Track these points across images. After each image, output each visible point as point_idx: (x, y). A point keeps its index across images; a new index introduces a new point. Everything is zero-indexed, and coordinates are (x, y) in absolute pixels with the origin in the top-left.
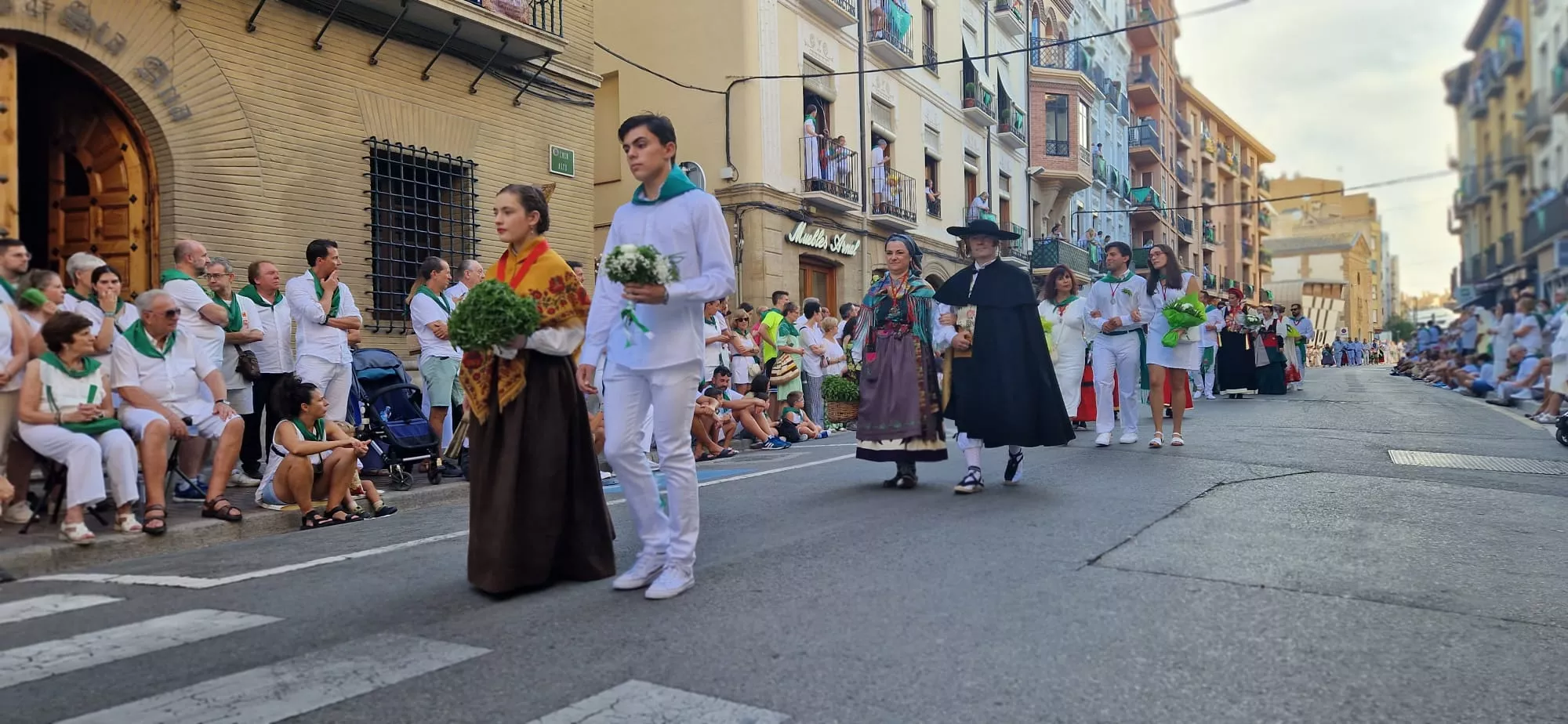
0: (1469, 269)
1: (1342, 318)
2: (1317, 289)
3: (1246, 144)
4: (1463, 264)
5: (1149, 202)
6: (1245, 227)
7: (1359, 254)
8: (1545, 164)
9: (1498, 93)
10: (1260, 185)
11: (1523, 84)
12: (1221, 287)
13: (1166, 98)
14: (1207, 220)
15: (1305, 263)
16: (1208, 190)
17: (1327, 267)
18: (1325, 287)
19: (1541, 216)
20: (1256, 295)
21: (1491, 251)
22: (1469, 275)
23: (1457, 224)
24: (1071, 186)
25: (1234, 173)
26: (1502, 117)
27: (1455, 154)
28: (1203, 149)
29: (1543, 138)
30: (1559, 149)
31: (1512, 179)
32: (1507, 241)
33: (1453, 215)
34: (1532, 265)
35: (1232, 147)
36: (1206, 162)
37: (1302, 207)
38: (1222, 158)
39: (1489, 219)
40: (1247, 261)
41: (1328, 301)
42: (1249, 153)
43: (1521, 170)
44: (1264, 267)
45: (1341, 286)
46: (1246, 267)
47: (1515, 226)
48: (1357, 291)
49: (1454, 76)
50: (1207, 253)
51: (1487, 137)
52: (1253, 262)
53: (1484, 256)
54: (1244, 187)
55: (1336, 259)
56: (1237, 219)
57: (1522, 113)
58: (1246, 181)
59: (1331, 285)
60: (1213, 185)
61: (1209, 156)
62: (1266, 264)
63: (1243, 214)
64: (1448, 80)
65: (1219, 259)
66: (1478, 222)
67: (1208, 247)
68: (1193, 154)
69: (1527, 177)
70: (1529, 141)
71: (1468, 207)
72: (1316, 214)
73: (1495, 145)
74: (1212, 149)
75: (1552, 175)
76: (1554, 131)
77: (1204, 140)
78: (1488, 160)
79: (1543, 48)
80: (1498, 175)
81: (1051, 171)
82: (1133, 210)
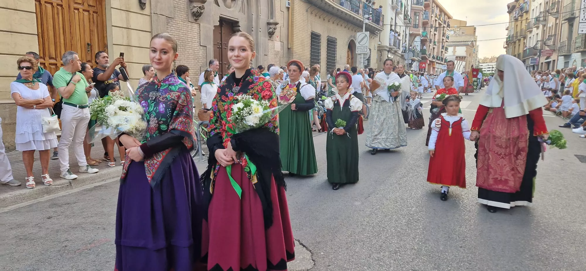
1: (464, 67)
2: (458, 58)
3: (446, 14)
5: (426, 36)
6: (443, 40)
7: (471, 47)
8: (530, 38)
9: (522, 16)
10: (448, 27)
11: (528, 16)
12: (436, 58)
13: (431, 5)
14: (434, 38)
15: (454, 49)
16: (436, 30)
17: (461, 51)
18: (461, 58)
19: (528, 51)
20: (444, 61)
23: (507, 46)
24: (415, 35)
25: (442, 24)
26: (522, 22)
27: (508, 26)
28: (435, 17)
29: (531, 32)
30: (534, 35)
31: (522, 39)
32: (519, 55)
33: (505, 43)
35: (442, 15)
36: (436, 20)
37: (454, 30)
38: (440, 19)
39: (515, 47)
40: (442, 50)
41: (461, 62)
43: (525, 38)
44: (446, 52)
45: (465, 57)
46: (442, 52)
48: (469, 59)
49: (511, 7)
50: (434, 48)
51: (517, 25)
52: (444, 50)
54: (444, 27)
55: (464, 48)
56: (441, 38)
57: (527, 24)
58: (445, 25)
59: (462, 57)
60: (437, 28)
61: (437, 19)
62: (447, 51)
63: (443, 36)
64: (509, 7)
65: (436, 50)
66: (512, 47)
67: (434, 46)
68: (433, 19)
69: (526, 40)
70: (527, 32)
71: (510, 43)
72: (458, 32)
73: (519, 29)
74: (438, 17)
75: (531, 41)
76: (533, 31)
77: (436, 14)
78: (517, 33)
79: (533, 10)
80: (519, 38)
81: (415, 32)
82: (422, 38)
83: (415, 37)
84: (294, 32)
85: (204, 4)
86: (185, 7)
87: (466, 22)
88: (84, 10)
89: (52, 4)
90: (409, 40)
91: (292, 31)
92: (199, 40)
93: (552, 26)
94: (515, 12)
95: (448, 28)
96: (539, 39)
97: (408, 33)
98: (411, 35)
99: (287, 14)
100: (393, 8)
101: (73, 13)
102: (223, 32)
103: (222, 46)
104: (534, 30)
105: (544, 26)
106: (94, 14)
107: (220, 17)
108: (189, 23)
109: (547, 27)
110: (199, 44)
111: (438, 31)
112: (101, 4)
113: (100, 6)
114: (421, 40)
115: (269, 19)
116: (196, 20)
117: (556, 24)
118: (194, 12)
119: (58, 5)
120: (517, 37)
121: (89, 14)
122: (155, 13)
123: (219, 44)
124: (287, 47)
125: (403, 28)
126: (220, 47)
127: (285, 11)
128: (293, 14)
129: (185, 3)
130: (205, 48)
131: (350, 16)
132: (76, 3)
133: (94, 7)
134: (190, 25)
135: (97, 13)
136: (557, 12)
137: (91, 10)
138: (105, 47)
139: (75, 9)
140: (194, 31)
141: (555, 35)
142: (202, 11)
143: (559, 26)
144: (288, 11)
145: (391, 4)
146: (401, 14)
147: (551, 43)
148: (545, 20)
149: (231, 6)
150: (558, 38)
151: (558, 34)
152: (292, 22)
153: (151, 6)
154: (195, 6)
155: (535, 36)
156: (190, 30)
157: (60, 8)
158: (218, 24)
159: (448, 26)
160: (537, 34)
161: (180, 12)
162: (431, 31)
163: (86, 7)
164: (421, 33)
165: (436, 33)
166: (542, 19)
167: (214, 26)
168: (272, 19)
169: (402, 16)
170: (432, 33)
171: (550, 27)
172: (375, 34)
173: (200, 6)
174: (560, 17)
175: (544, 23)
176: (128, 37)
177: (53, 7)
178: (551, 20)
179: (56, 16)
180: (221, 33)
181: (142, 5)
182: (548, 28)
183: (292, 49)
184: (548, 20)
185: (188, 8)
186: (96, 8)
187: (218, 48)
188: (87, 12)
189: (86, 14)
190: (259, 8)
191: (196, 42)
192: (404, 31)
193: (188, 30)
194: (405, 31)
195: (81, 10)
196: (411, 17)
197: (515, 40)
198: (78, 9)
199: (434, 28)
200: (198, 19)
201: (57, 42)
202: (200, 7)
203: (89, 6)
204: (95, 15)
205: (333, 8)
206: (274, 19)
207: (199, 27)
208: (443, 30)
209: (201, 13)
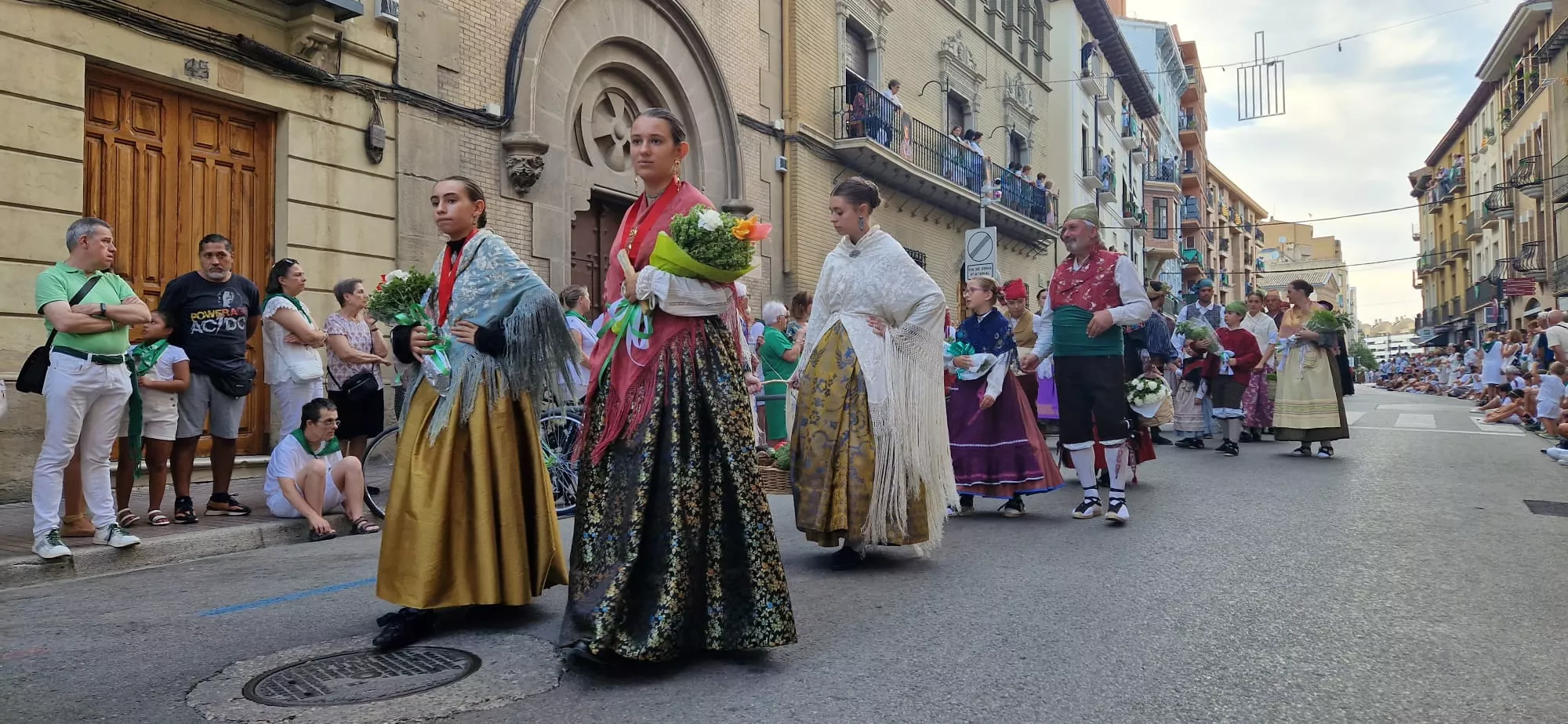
0: (1430, 315)
3: (1248, 206)
4: (1425, 312)
5: (1195, 261)
7: (1328, 289)
8: (1479, 255)
9: (1450, 201)
10: (1256, 237)
11: (1465, 202)
13: (1202, 181)
14: (1222, 267)
16: (1223, 245)
19: (1476, 289)
21: (1445, 306)
22: (1429, 320)
23: (1420, 281)
25: (1240, 230)
26: (1452, 217)
27: (1417, 231)
28: (1219, 213)
29: (1478, 240)
30: (1487, 249)
31: (1459, 260)
32: (1456, 301)
33: (1416, 274)
34: (1472, 318)
35: (1237, 208)
36: (1222, 222)
38: (1232, 218)
39: (1443, 283)
42: (1250, 212)
43: (1465, 256)
47: (1461, 292)
49: (1418, 180)
51: (1441, 226)
53: (1440, 309)
54: (1246, 239)
57: (1465, 221)
58: (1248, 235)
60: (1227, 241)
61: (1223, 218)
63: (1246, 262)
64: (1413, 181)
66: (1435, 283)
67: (1224, 289)
68: (1213, 218)
69: (1468, 262)
70: (1470, 240)
71: (1428, 272)
72: (1290, 254)
73: (1447, 237)
74: (1226, 212)
75: (1484, 264)
76: (1484, 237)
77: (1221, 206)
78: (1443, 244)
79: (1477, 183)
80: (1449, 256)
81: (1158, 249)
82: (1184, 266)
83: (1162, 261)
84: (799, 233)
85: (541, 156)
86: (493, 162)
87: (1309, 230)
88: (218, 163)
89: (133, 144)
90: (1145, 270)
91: (794, 229)
92: (527, 243)
93: (1531, 219)
94: (1430, 194)
95: (1259, 242)
96: (1503, 254)
97: (1138, 249)
98: (1148, 256)
99: (781, 188)
100: (1087, 186)
101: (187, 168)
102: (603, 230)
103: (599, 263)
104: (1487, 233)
105: (1510, 221)
106: (244, 172)
107: (593, 192)
108: (503, 200)
109: (1518, 224)
110: (527, 253)
111: (1230, 249)
112: (265, 149)
113: (263, 154)
114: (1183, 270)
115: (727, 197)
116: (521, 194)
117: (1540, 214)
118: (514, 174)
119: (149, 147)
120: (1443, 253)
121: (233, 171)
122: (409, 172)
123: (592, 259)
124: (780, 270)
125: (1124, 236)
126: (596, 265)
127: (774, 181)
128: (794, 189)
129: (494, 152)
130: (545, 263)
131: (959, 196)
132: (199, 145)
133: (247, 155)
134: (503, 204)
135: (252, 169)
136: (1538, 182)
137: (238, 161)
138: (266, 254)
139: (194, 158)
140: (516, 221)
141: (1541, 242)
142: (536, 172)
143: (1548, 217)
144: (783, 180)
145: (1081, 175)
146: (1115, 201)
147: (1533, 263)
148: (1511, 206)
149: (624, 166)
150: (1549, 249)
151: (1549, 238)
152: (794, 207)
153: (397, 156)
154: (519, 158)
155: (1491, 249)
156: (503, 219)
157: (154, 155)
158: (587, 207)
159: (1259, 235)
160: (1496, 244)
161: (478, 173)
162: (1209, 250)
163: (224, 154)
164: (1176, 250)
165: (1224, 253)
166: (1501, 202)
167: (576, 212)
168: (737, 198)
169: (1117, 207)
170: (1213, 254)
171: (1525, 224)
172: (1039, 248)
173: (530, 158)
174: (1548, 194)
175: (1508, 214)
176: (329, 229)
177: (136, 151)
178: (1527, 206)
179: (142, 174)
180: (598, 233)
181: (373, 153)
182: (1521, 225)
183: (793, 276)
184: (1518, 205)
185: (498, 165)
186: (251, 158)
187: (588, 267)
188: (228, 168)
189: (224, 171)
190: (700, 171)
191: (521, 247)
192: (1126, 245)
193: (498, 218)
194: (1129, 243)
195: (210, 163)
196: (1143, 211)
197: (1440, 264)
198: (203, 160)
199: (1217, 242)
200: (526, 192)
201: (138, 237)
202: (530, 162)
203: (234, 152)
204: (247, 174)
205: (908, 175)
206: (741, 198)
207: (529, 210)
208: (1246, 247)
209: (533, 175)
